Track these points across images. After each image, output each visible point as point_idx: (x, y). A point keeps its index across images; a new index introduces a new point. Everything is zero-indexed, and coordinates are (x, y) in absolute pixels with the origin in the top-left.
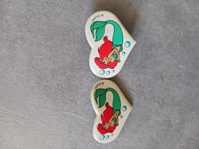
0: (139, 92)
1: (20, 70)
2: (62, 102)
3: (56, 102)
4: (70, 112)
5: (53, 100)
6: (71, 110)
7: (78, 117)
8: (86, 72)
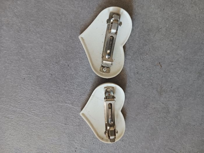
0: (137, 80)
1: (8, 60)
2: (56, 93)
3: (49, 94)
4: (66, 103)
5: (47, 91)
6: (67, 101)
7: (74, 109)
8: (82, 60)
